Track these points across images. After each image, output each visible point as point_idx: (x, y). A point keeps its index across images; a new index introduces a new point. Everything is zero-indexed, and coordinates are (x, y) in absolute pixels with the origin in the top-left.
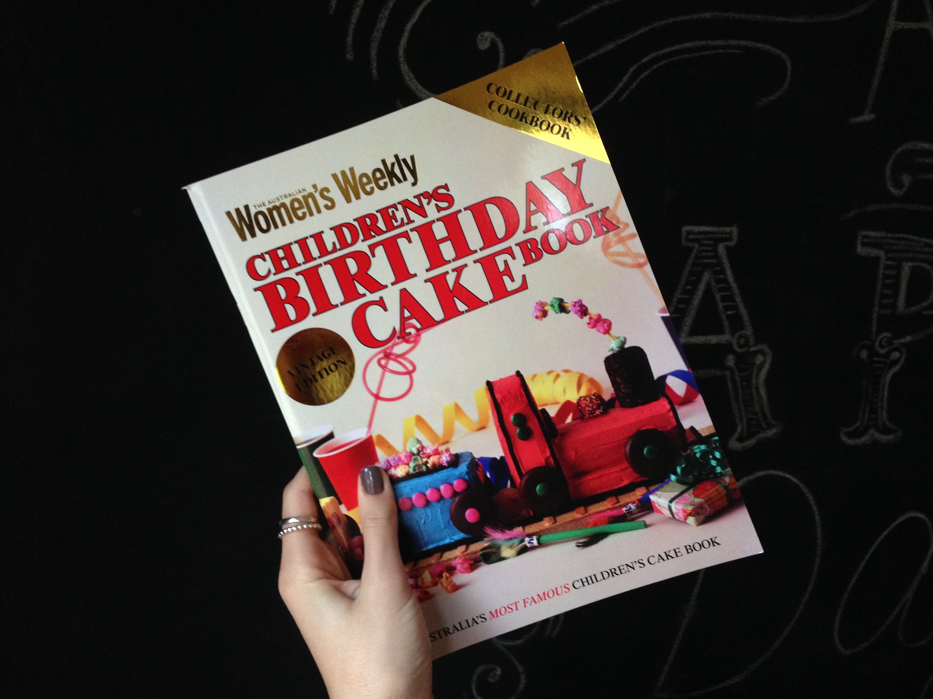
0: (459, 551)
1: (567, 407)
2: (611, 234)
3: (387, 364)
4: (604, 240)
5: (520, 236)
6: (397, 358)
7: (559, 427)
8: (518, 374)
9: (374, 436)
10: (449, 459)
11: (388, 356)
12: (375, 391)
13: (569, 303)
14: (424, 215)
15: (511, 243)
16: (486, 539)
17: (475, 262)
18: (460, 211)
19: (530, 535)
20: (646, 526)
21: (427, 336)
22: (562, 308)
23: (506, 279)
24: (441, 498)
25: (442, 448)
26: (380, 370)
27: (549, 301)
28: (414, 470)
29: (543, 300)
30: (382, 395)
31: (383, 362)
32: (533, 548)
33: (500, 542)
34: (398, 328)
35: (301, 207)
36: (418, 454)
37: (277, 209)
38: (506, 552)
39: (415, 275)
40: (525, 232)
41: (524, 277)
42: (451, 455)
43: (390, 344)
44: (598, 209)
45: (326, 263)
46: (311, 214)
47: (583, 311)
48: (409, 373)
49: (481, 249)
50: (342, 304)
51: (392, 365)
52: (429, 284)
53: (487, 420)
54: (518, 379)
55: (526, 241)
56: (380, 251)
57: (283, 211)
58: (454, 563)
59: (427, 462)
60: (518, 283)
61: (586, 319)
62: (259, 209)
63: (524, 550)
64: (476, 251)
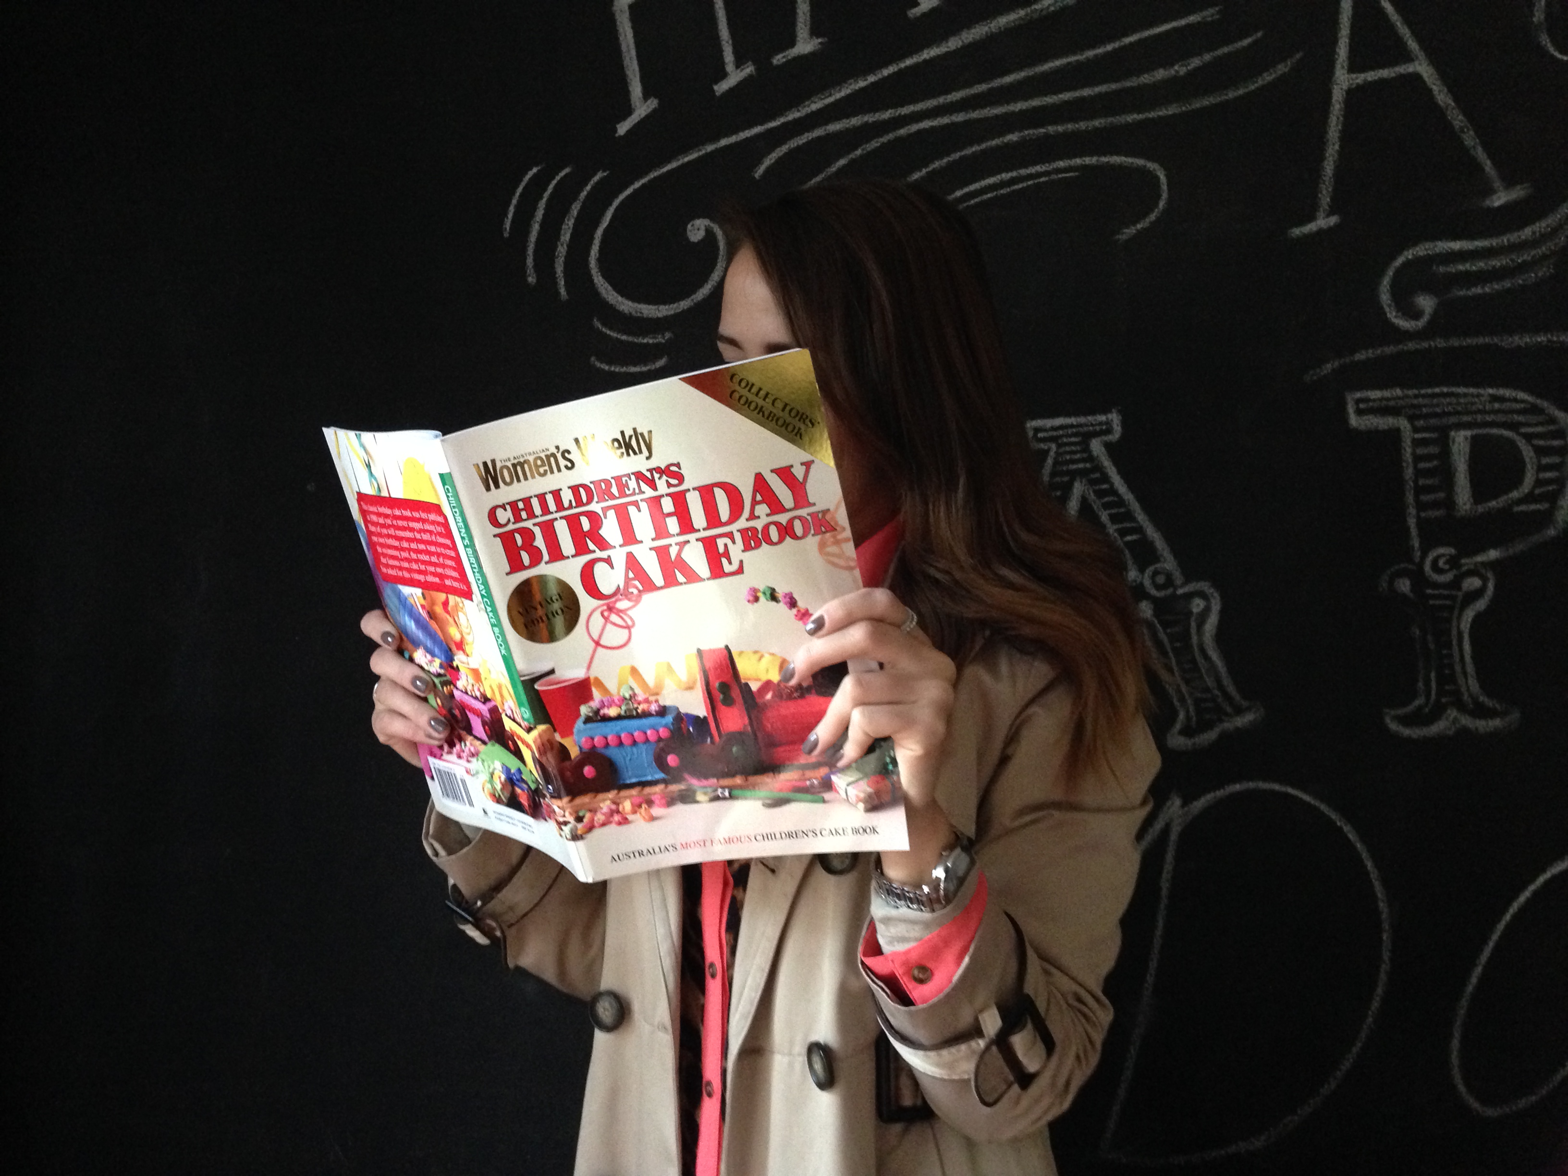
0: (658, 788)
1: (767, 685)
2: (828, 534)
3: (609, 616)
4: (821, 540)
5: (742, 523)
6: (619, 612)
7: (760, 701)
8: (727, 647)
9: (592, 678)
10: (657, 709)
11: (611, 609)
12: (596, 637)
13: (780, 594)
14: (655, 488)
15: (734, 528)
16: (684, 783)
17: (697, 540)
18: (689, 490)
19: (723, 788)
20: (824, 801)
21: (647, 597)
22: (773, 597)
23: (724, 561)
24: (647, 740)
25: (652, 698)
26: (602, 620)
27: (762, 587)
28: (625, 712)
29: (757, 587)
30: (602, 642)
31: (606, 614)
32: (725, 798)
33: (695, 787)
34: (622, 587)
35: (543, 465)
36: (630, 699)
37: (521, 464)
38: (700, 797)
39: (641, 542)
40: (747, 520)
41: (741, 562)
42: (659, 706)
43: (613, 599)
44: (820, 509)
45: (561, 518)
46: (552, 472)
47: (792, 603)
48: (628, 628)
49: (704, 529)
50: (573, 556)
51: (614, 618)
52: (653, 553)
53: (695, 683)
54: (726, 651)
55: (747, 529)
56: (611, 514)
57: (526, 466)
58: (653, 798)
59: (637, 708)
60: (735, 567)
61: (794, 611)
62: (504, 464)
63: (717, 798)
64: (699, 530)
